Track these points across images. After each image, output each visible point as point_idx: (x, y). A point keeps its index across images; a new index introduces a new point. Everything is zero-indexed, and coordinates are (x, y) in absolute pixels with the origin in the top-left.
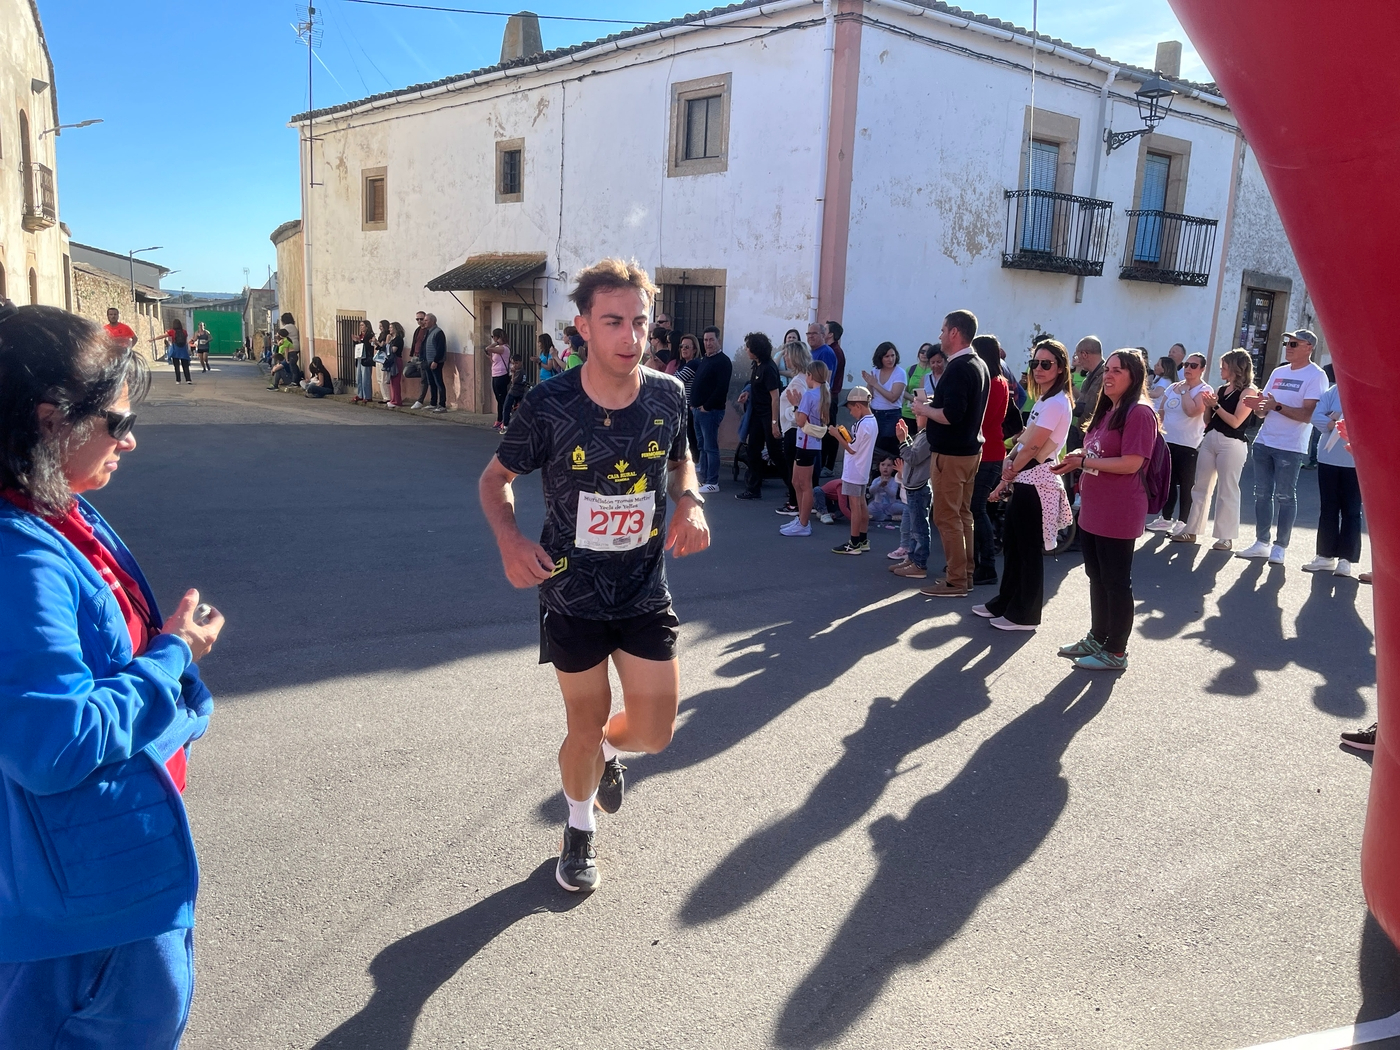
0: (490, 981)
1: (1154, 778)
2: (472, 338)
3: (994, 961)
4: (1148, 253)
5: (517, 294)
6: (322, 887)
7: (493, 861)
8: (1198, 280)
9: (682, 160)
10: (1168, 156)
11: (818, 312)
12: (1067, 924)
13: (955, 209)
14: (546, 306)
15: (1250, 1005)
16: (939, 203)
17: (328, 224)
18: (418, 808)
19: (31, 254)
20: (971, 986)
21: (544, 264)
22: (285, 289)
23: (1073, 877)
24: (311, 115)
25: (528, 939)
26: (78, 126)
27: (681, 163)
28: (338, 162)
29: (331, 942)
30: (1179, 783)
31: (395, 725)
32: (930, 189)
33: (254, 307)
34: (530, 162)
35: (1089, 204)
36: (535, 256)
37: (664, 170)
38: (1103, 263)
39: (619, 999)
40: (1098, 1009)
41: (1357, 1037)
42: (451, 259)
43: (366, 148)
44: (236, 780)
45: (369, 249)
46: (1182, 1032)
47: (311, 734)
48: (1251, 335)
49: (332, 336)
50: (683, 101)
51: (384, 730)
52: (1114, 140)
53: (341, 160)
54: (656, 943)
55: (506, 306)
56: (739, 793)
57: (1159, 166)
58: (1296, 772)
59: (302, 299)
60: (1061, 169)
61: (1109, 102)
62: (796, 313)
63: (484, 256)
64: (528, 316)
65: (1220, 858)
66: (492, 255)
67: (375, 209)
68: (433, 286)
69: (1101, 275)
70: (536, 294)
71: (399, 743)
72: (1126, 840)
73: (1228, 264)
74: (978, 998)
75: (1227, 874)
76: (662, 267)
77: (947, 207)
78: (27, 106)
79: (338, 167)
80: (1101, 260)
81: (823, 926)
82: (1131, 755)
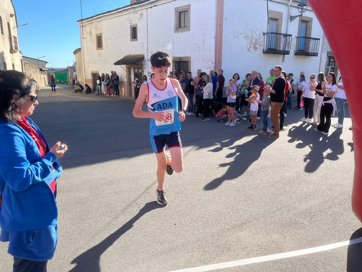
0: (135, 234)
1: (301, 182)
2: (126, 77)
3: (259, 227)
4: (302, 48)
5: (137, 65)
6: (94, 213)
7: (135, 206)
8: (315, 55)
9: (178, 28)
10: (307, 22)
11: (215, 67)
12: (277, 217)
13: (250, 38)
14: (145, 68)
15: (323, 236)
16: (246, 37)
17: (88, 49)
18: (116, 194)
19: (13, 59)
20: (253, 233)
21: (143, 58)
22: (78, 66)
23: (279, 207)
24: (82, 20)
25: (144, 224)
26: (23, 25)
27: (178, 29)
28: (89, 32)
29: (96, 226)
30: (307, 183)
31: (110, 175)
32: (243, 33)
33: (70, 71)
34: (139, 30)
35: (286, 36)
36: (141, 55)
37: (174, 31)
38: (290, 51)
39: (167, 238)
40: (284, 237)
41: (350, 243)
42: (120, 57)
43: (96, 28)
44: (72, 188)
45: (99, 55)
46: (306, 242)
47: (89, 177)
48: (330, 69)
49: (90, 78)
50: (178, 12)
51: (107, 176)
52: (292, 18)
53: (90, 32)
54: (175, 224)
55: (134, 68)
56: (196, 188)
57: (304, 25)
58: (337, 180)
59: (82, 69)
60: (278, 27)
61: (291, 8)
62: (209, 67)
63: (128, 56)
64: (140, 71)
65: (317, 201)
66: (130, 55)
67: (100, 44)
68: (116, 64)
69: (289, 54)
70: (142, 65)
71: (111, 179)
72: (293, 197)
73: (323, 50)
74: (255, 235)
75: (318, 205)
76: (174, 57)
77: (248, 38)
78: (9, 21)
79: (90, 33)
80: (289, 50)
81: (217, 220)
82: (295, 177)
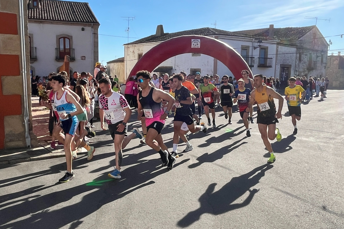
8: (270, 67)
10: (265, 49)
21: (172, 68)
27: (194, 55)
37: (191, 55)
52: (255, 48)
61: (254, 43)
63: (162, 67)
68: (154, 71)
69: (253, 67)
76: (191, 68)
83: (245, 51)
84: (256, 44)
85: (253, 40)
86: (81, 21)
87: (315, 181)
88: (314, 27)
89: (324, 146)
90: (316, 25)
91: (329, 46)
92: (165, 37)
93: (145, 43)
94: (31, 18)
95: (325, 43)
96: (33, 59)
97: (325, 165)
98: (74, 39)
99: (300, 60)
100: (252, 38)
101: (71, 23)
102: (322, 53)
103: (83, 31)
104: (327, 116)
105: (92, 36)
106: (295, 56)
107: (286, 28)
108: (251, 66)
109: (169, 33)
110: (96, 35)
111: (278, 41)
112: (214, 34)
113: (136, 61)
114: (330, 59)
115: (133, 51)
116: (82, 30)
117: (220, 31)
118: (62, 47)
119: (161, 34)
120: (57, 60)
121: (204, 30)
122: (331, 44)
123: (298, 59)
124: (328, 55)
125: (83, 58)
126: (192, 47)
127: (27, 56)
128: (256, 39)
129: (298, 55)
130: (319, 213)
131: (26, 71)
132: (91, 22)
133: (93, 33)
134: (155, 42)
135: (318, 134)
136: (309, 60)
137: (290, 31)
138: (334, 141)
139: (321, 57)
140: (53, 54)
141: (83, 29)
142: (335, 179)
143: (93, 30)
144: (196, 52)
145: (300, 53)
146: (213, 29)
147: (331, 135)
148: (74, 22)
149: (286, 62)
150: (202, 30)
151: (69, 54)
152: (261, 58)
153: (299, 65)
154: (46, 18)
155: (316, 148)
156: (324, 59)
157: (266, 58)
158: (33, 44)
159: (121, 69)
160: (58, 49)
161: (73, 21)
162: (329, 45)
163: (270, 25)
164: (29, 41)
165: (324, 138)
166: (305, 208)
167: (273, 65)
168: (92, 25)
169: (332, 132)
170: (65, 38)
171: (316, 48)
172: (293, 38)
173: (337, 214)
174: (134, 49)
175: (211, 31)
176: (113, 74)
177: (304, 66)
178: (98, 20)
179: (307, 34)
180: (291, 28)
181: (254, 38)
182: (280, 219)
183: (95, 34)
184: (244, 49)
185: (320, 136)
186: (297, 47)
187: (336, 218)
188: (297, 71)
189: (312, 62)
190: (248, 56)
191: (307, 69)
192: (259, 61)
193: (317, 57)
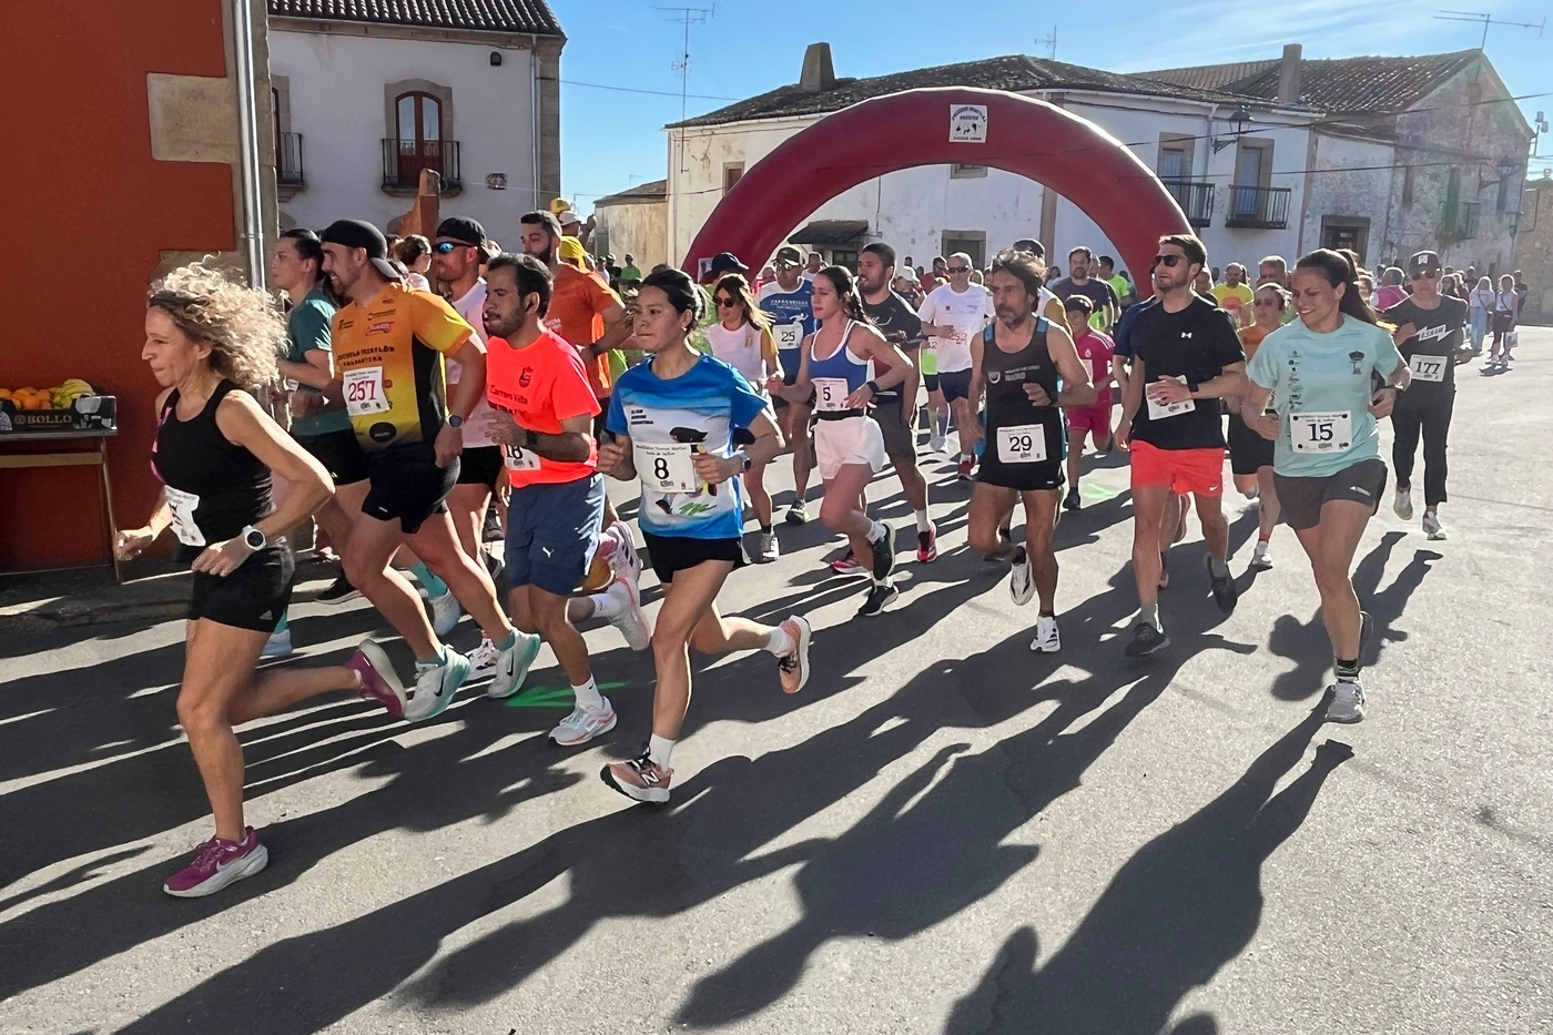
4: (1245, 210)
10: (1259, 149)
21: (866, 227)
27: (958, 171)
35: (1201, 186)
36: (860, 222)
37: (948, 175)
52: (1218, 146)
55: (834, 252)
57: (1252, 156)
61: (1214, 122)
69: (1208, 226)
76: (946, 229)
80: (1211, 218)
83: (1176, 157)
84: (1223, 129)
85: (1210, 109)
86: (488, 27)
87: (1450, 704)
88: (1474, 56)
89: (1496, 560)
90: (1481, 49)
91: (1533, 140)
92: (838, 97)
93: (756, 121)
94: (280, 11)
95: (1518, 125)
96: (289, 182)
97: (1498, 640)
98: (460, 104)
99: (1408, 199)
100: (1205, 104)
101: (447, 35)
102: (1505, 170)
103: (496, 68)
104: (1515, 436)
105: (533, 87)
106: (1387, 181)
107: (1356, 58)
108: (1200, 224)
109: (858, 78)
110: (548, 83)
111: (1317, 115)
112: (1048, 83)
113: (718, 197)
114: (1534, 196)
115: (706, 155)
116: (493, 64)
117: (1074, 72)
118: (408, 135)
119: (823, 82)
120: (388, 189)
121: (1005, 65)
122: (1545, 130)
123: (1400, 193)
124: (1530, 178)
125: (497, 181)
126: (951, 140)
127: (266, 170)
128: (1223, 106)
129: (1401, 178)
130: (1464, 833)
131: (261, 235)
132: (529, 29)
133: (538, 76)
134: (797, 117)
135: (1471, 511)
136: (1444, 198)
137: (1369, 75)
138: (1538, 540)
139: (1498, 186)
140: (370, 163)
141: (496, 61)
142: (1537, 698)
143: (539, 63)
144: (968, 159)
145: (1408, 168)
146: (1044, 62)
147: (1529, 515)
148: (461, 26)
149: (1348, 208)
150: (994, 68)
151: (438, 163)
152: (1241, 188)
153: (1401, 220)
154: (343, 11)
155: (1464, 568)
156: (1512, 197)
157: (1264, 189)
158: (289, 119)
159: (651, 228)
160: (391, 142)
161: (456, 24)
162: (1536, 136)
163: (1287, 48)
164: (273, 109)
165: (1499, 527)
166: (1408, 814)
167: (1293, 221)
168: (534, 42)
169: (1531, 504)
170: (421, 95)
171: (1478, 146)
172: (1381, 102)
173: (1537, 839)
174: (707, 143)
175: (1032, 69)
176: (621, 249)
177: (1424, 224)
178: (559, 22)
179: (1444, 86)
180: (1377, 61)
181: (1215, 102)
182: (1304, 856)
183: (544, 81)
184: (1175, 148)
185: (1478, 521)
186: (1396, 142)
187: (1532, 855)
188: (1392, 244)
189: (1461, 207)
190: (1186, 180)
191: (1439, 237)
192: (1234, 197)
193: (1482, 185)
